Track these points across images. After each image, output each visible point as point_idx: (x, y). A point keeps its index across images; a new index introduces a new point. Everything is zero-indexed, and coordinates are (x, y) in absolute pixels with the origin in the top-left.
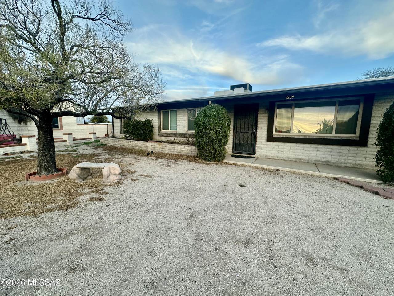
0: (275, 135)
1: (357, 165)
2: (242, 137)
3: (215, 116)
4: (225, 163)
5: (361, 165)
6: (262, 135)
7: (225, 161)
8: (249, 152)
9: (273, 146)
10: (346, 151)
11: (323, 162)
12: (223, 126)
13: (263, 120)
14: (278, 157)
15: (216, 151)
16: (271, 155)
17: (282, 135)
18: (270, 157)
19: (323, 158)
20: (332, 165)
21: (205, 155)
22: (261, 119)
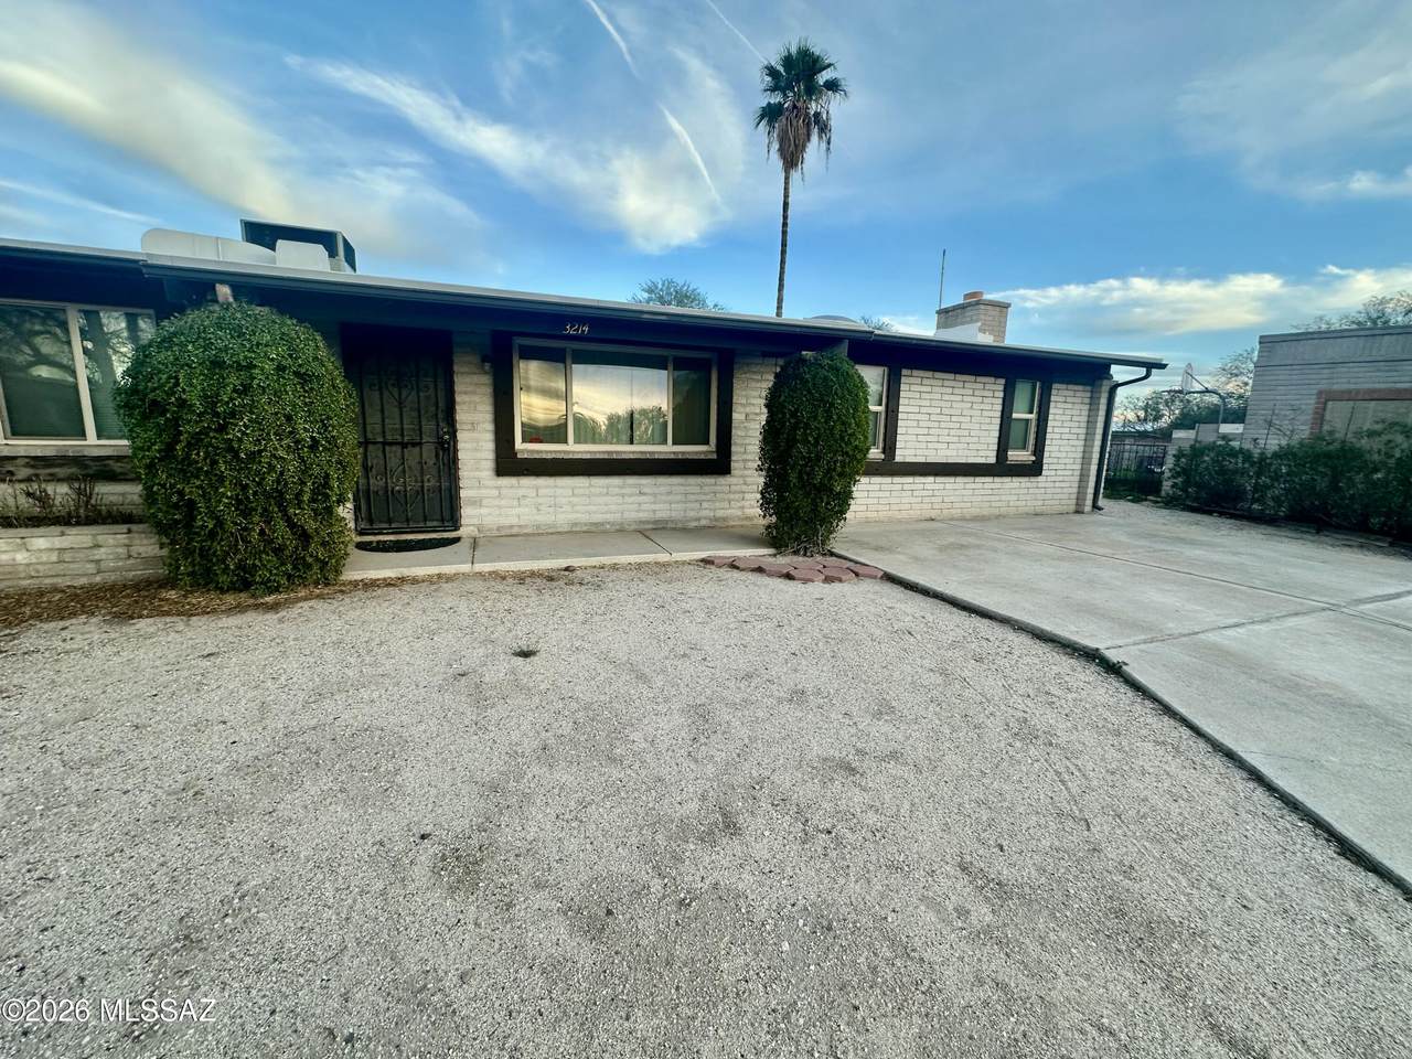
0: (522, 451)
1: (716, 519)
2: (393, 462)
3: (281, 368)
4: (355, 584)
5: (724, 519)
6: (479, 455)
7: (350, 575)
8: (435, 524)
9: (521, 492)
10: (697, 489)
11: (656, 522)
12: (329, 418)
13: (476, 398)
14: (538, 527)
15: (305, 537)
16: (514, 521)
17: (547, 452)
18: (515, 531)
19: (654, 511)
20: (674, 529)
21: (241, 566)
22: (466, 393)
